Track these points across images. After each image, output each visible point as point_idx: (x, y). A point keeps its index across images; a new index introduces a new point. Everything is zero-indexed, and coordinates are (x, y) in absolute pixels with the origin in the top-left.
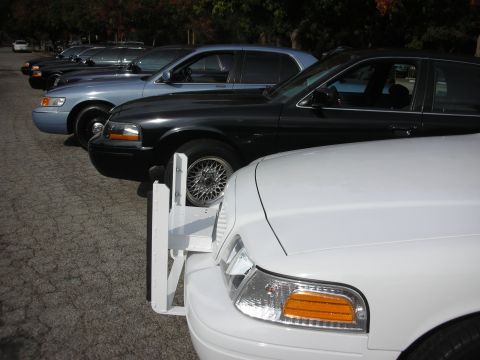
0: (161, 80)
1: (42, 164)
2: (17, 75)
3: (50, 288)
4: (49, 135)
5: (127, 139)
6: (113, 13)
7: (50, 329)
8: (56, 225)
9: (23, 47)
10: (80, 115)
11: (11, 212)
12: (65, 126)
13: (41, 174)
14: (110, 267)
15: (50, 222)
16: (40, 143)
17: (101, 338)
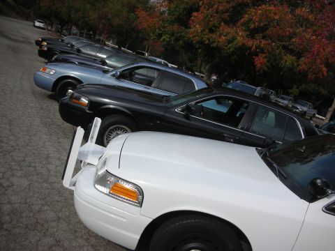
0: (113, 75)
1: (31, 105)
2: (32, 43)
3: (18, 168)
4: (40, 89)
5: (81, 104)
6: (103, 21)
7: (13, 185)
8: (30, 140)
9: (41, 25)
10: (62, 83)
11: (8, 127)
12: (51, 87)
13: (30, 111)
14: (51, 167)
15: (27, 137)
16: (34, 93)
17: (36, 195)
